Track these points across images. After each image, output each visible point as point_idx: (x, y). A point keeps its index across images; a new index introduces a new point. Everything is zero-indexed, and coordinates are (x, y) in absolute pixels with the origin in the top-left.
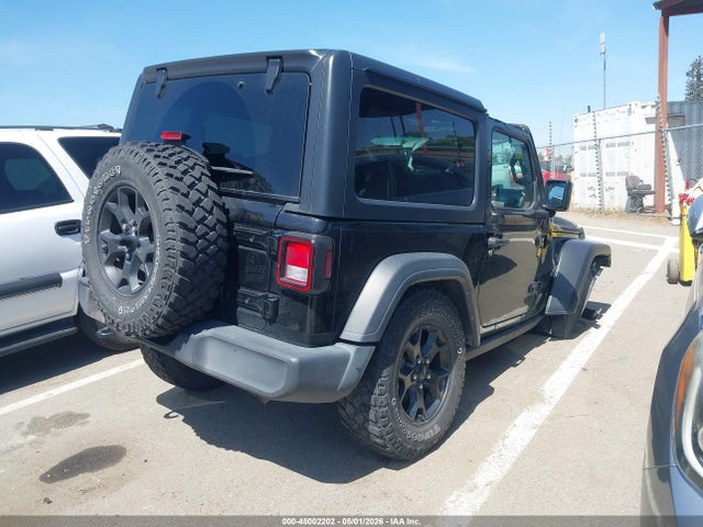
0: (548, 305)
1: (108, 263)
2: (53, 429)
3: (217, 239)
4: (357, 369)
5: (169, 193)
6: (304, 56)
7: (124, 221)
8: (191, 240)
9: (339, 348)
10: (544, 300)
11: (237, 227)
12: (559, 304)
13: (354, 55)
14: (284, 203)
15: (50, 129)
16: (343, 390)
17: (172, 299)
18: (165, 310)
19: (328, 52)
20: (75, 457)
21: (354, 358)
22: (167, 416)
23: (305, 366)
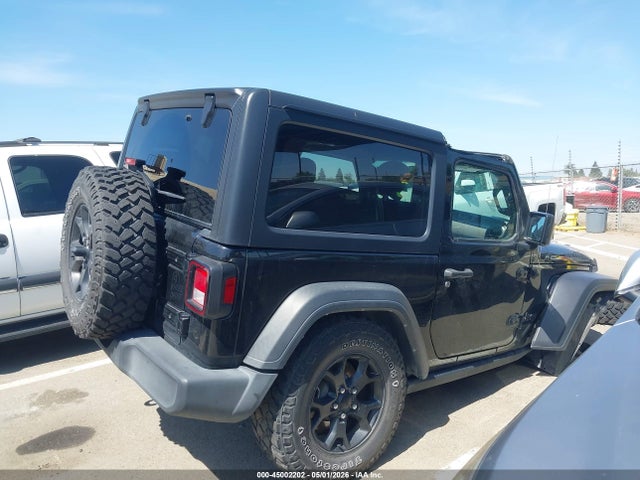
0: (535, 339)
1: (74, 270)
2: (54, 403)
3: (142, 258)
4: (256, 395)
5: (102, 215)
6: (230, 93)
7: (84, 235)
8: (114, 258)
9: (241, 372)
10: (531, 333)
11: (170, 247)
12: (546, 339)
13: (273, 92)
14: (202, 228)
15: (106, 144)
16: (239, 413)
17: (98, 310)
18: (95, 318)
19: (247, 91)
20: (52, 433)
21: (253, 383)
22: (147, 404)
23: (193, 389)
